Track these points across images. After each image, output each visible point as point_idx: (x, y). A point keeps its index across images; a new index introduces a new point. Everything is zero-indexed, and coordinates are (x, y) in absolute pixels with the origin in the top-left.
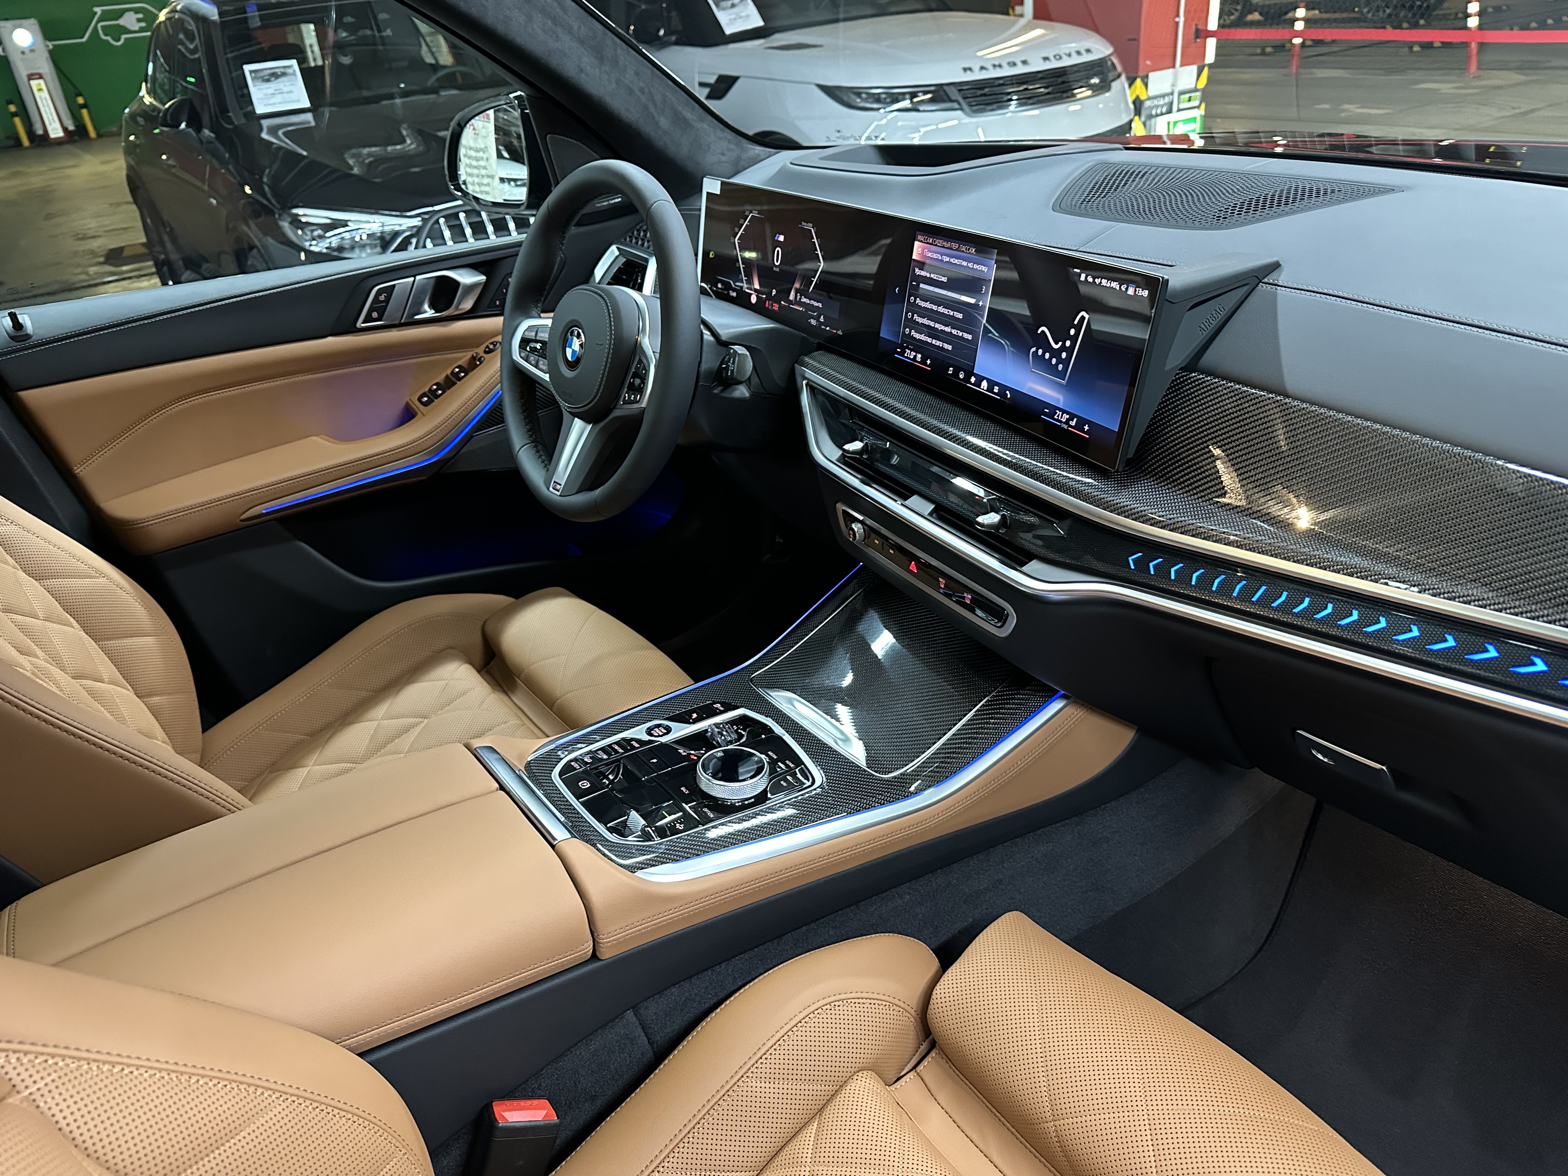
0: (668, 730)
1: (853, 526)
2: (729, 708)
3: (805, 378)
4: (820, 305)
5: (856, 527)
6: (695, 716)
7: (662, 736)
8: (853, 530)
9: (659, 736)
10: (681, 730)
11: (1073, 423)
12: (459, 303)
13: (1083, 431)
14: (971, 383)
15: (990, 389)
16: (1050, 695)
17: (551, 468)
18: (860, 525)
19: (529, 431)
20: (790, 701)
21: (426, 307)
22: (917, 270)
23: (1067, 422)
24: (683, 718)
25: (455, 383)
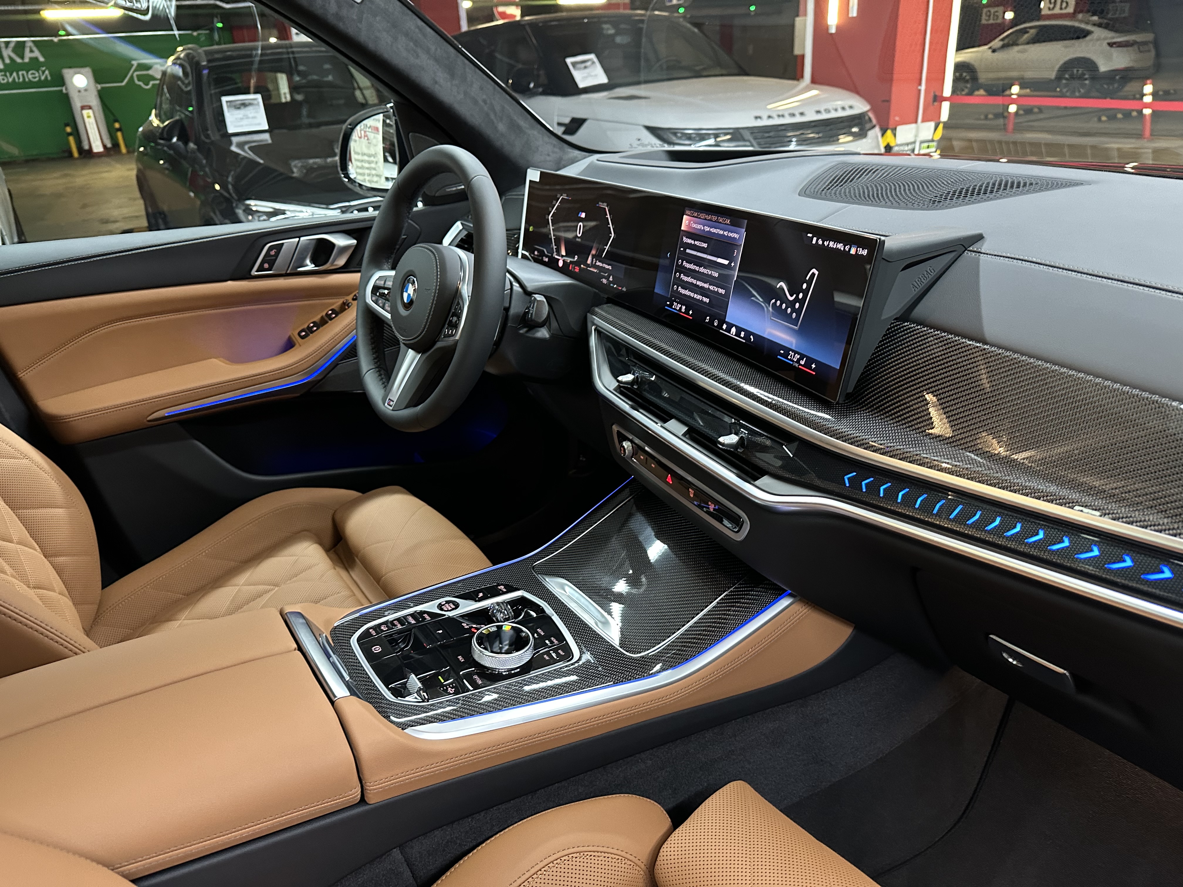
0: (457, 606)
1: (624, 444)
2: (510, 589)
3: (594, 324)
4: (610, 267)
5: (626, 444)
6: (481, 595)
7: (450, 611)
8: (623, 447)
9: (448, 611)
10: (468, 606)
11: (802, 362)
12: (334, 260)
13: (810, 368)
14: (723, 329)
15: (738, 334)
16: (779, 593)
17: (388, 388)
18: (629, 443)
19: (375, 359)
20: (562, 587)
21: (308, 262)
22: (684, 238)
23: (798, 361)
24: (471, 596)
25: (327, 322)
